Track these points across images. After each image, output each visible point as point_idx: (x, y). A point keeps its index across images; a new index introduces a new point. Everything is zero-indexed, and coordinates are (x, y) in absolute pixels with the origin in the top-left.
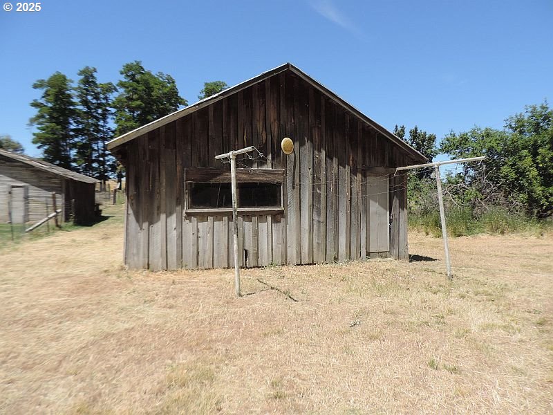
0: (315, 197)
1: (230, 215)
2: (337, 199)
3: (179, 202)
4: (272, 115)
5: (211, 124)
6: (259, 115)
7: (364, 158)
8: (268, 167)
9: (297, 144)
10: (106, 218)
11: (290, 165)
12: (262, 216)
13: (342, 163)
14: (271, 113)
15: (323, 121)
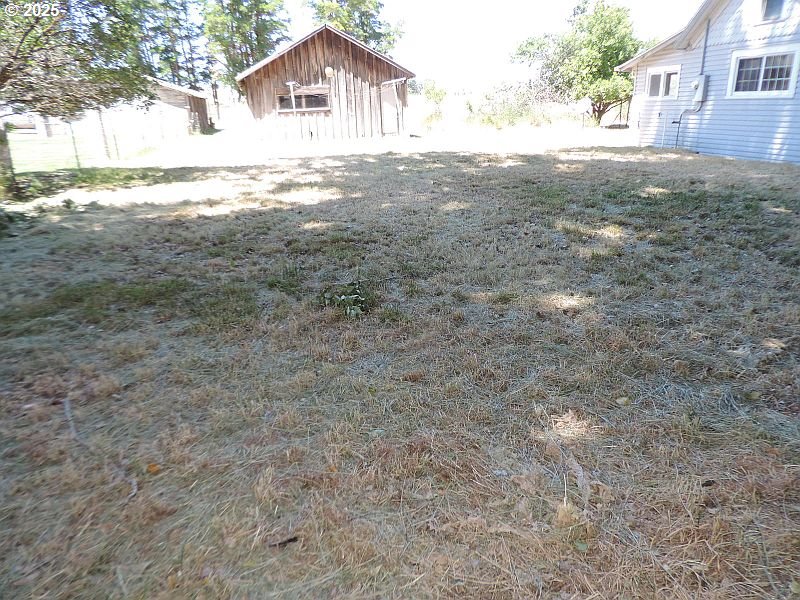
0: (349, 102)
1: (292, 113)
2: (362, 103)
3: (274, 107)
4: (320, 54)
5: (287, 63)
6: (312, 55)
7: (377, 75)
8: (320, 85)
9: (336, 71)
10: (219, 131)
11: (332, 83)
12: (318, 112)
13: (363, 80)
14: (320, 53)
15: (350, 55)
